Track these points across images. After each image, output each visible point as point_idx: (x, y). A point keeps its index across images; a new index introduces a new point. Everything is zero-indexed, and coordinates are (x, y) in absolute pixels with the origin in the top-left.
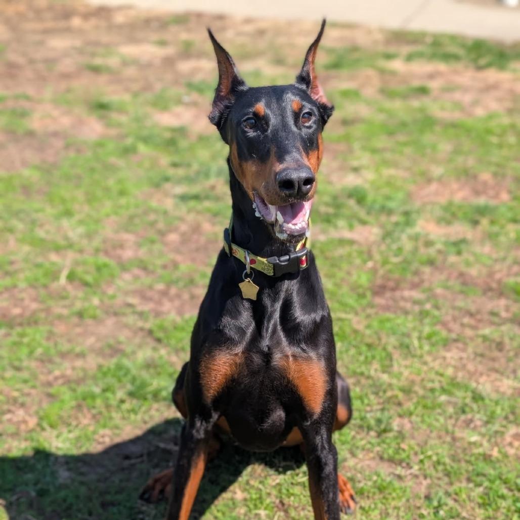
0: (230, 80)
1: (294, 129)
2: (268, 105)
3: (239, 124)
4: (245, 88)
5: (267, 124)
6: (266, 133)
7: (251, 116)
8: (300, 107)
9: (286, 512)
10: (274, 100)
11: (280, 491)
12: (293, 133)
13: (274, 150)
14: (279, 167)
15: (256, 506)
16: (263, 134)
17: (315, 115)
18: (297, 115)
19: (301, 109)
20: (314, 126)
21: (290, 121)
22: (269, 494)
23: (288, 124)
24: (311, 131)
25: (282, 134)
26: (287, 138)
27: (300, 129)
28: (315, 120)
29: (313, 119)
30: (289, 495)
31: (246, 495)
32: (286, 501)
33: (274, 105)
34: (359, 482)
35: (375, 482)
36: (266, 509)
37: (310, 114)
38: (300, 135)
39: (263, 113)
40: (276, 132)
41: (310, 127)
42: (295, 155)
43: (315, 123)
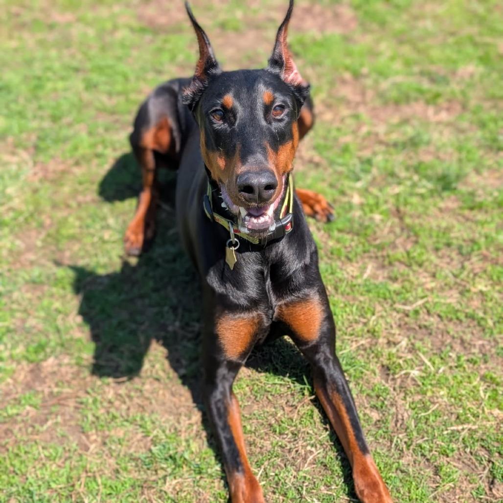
0: (205, 60)
1: (264, 123)
2: (237, 96)
3: (207, 115)
4: (217, 71)
5: (235, 116)
6: (233, 127)
7: (218, 108)
8: (272, 100)
9: (401, 219)
10: (244, 90)
11: (398, 200)
12: (261, 129)
13: (239, 146)
14: (241, 169)
15: (371, 211)
16: (230, 127)
17: (289, 107)
18: (267, 109)
19: (273, 102)
20: (286, 119)
21: (260, 114)
22: (386, 202)
23: (256, 118)
24: (282, 125)
25: (249, 129)
26: (254, 135)
27: (270, 123)
28: (288, 112)
29: (286, 111)
30: (406, 203)
31: (363, 200)
32: (402, 208)
33: (244, 95)
34: (480, 196)
35: (496, 198)
36: (381, 213)
37: (282, 107)
38: (269, 129)
39: (231, 105)
40: (243, 126)
41: (281, 120)
42: (259, 156)
43: (287, 115)
